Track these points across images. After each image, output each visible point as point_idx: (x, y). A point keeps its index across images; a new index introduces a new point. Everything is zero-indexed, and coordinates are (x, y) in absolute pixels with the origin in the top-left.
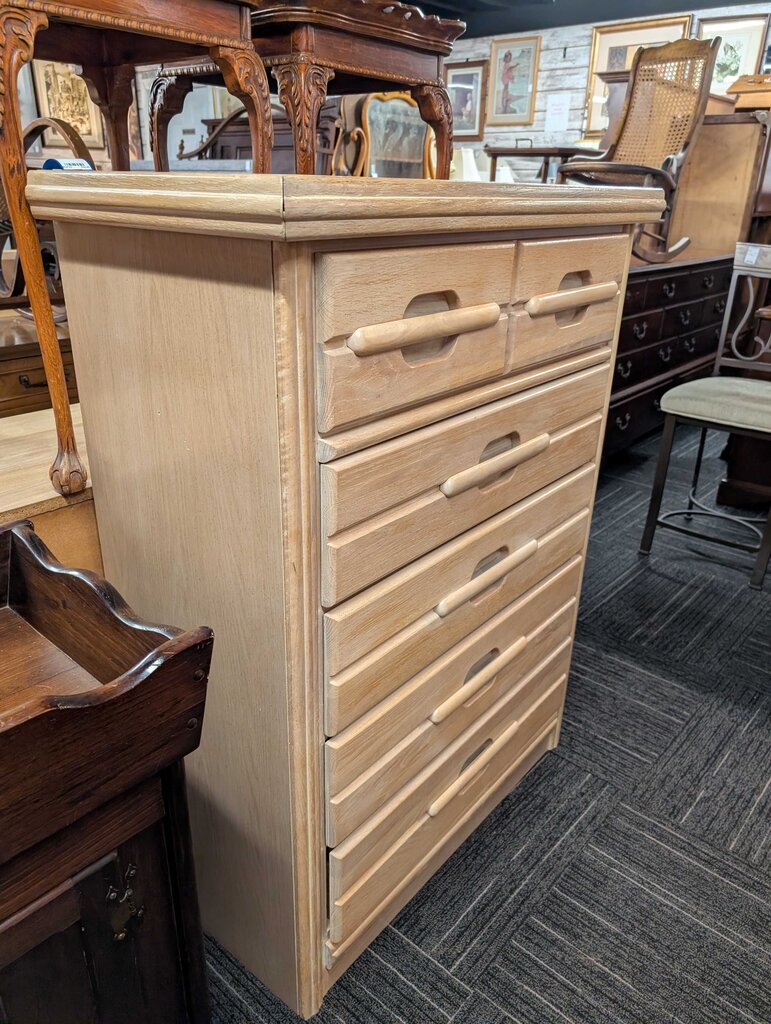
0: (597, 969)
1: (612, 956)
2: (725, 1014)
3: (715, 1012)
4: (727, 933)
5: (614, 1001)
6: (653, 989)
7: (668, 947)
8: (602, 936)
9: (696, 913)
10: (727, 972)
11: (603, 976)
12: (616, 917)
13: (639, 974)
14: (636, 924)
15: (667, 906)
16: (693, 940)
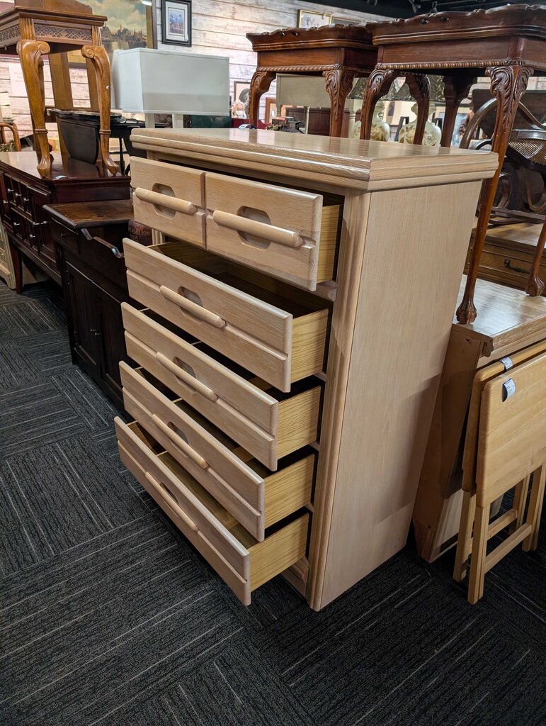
0: (137, 560)
1: (141, 570)
2: (85, 607)
3: (89, 603)
4: (123, 639)
5: (119, 561)
6: (115, 581)
7: (132, 600)
8: (153, 571)
9: (144, 628)
10: (103, 623)
11: (132, 563)
12: (161, 582)
13: (125, 578)
14: (152, 591)
15: (156, 614)
16: (129, 616)
